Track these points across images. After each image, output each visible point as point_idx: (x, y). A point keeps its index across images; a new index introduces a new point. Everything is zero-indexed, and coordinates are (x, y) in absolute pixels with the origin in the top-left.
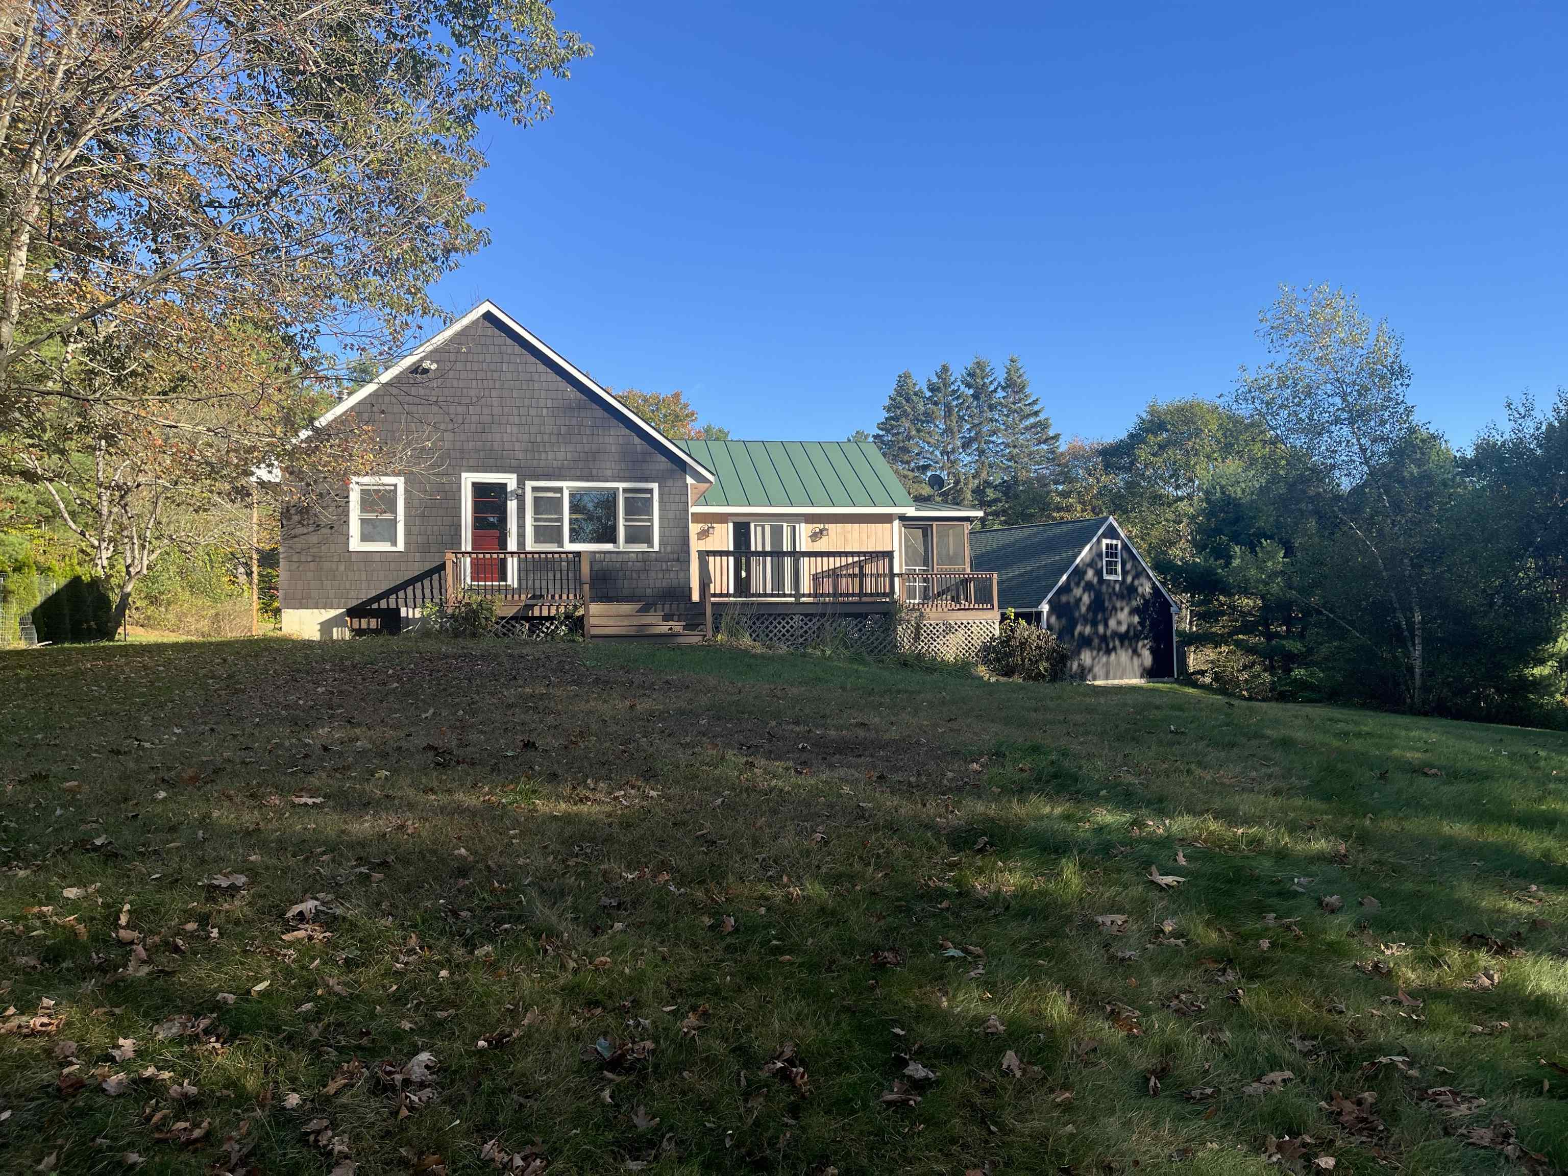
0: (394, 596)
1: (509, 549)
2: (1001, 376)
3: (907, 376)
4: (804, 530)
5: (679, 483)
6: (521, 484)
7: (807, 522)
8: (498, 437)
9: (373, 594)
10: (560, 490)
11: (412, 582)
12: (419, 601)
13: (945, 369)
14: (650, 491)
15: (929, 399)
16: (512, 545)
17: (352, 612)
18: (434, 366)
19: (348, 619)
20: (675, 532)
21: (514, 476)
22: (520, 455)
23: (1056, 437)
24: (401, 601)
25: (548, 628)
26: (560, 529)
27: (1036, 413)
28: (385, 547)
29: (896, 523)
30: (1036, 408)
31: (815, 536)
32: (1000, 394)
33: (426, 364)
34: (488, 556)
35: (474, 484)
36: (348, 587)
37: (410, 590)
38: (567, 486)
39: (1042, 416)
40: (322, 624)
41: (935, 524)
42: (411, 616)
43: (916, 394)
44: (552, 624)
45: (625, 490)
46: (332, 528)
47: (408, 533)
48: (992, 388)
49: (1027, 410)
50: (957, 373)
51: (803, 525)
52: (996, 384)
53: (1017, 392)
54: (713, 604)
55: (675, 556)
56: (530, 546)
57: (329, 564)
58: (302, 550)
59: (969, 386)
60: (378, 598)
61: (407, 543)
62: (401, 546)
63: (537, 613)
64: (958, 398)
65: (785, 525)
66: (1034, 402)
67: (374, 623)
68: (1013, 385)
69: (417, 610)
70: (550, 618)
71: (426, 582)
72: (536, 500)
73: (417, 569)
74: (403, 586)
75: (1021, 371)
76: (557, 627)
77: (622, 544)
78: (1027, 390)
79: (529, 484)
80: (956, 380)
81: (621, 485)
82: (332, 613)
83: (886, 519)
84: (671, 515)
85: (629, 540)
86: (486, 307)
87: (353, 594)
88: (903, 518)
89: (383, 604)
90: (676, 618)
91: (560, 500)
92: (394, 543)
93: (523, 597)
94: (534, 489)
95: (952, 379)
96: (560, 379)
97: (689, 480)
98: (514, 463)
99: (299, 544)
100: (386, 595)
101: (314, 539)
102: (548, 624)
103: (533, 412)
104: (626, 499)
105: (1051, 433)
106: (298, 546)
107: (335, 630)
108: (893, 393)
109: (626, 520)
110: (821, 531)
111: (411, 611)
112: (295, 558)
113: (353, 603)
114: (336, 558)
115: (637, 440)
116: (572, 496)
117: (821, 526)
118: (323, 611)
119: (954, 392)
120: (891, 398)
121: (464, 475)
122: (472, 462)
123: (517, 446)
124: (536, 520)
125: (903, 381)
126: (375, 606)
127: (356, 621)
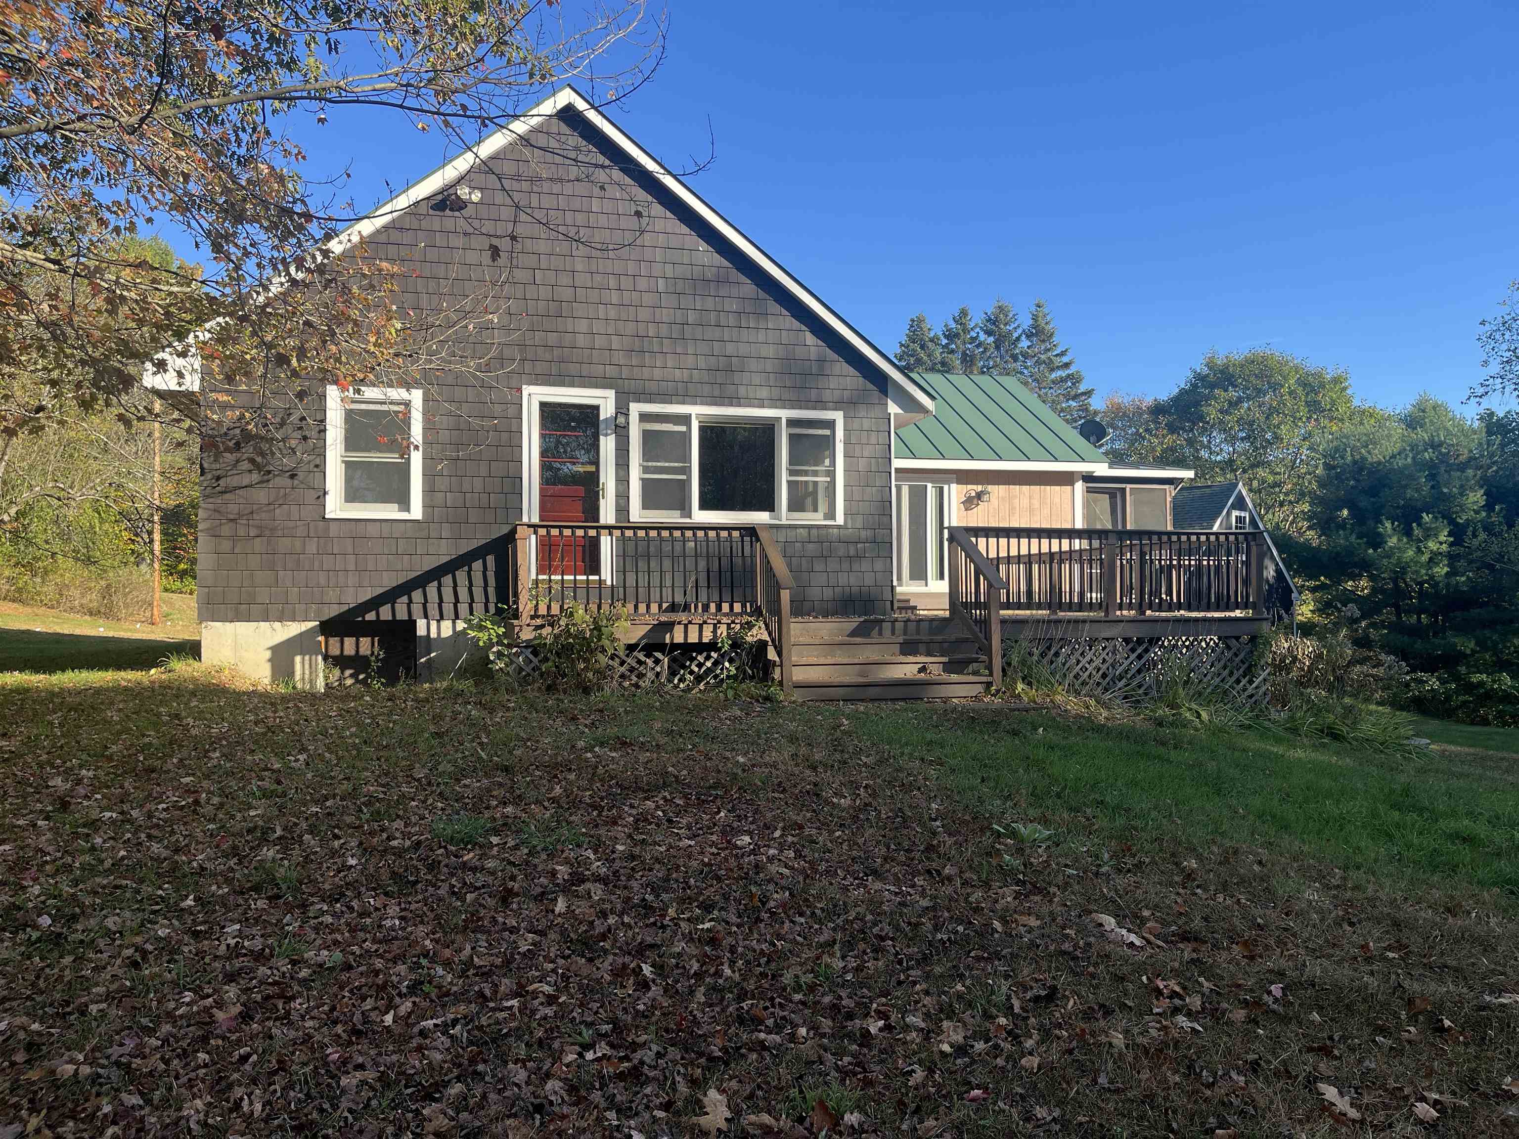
0: (405, 599)
1: (602, 521)
2: (1026, 322)
3: (920, 321)
4: (955, 493)
5: (876, 412)
6: (622, 409)
7: (959, 482)
8: (582, 326)
9: (366, 595)
10: (686, 420)
11: (436, 574)
12: (448, 608)
13: (964, 313)
14: (831, 424)
15: (946, 346)
16: (607, 514)
17: (329, 628)
18: (476, 197)
19: (321, 638)
20: (872, 493)
21: (611, 394)
22: (620, 358)
23: (1089, 393)
24: (417, 609)
25: (700, 665)
26: (684, 485)
27: (1067, 365)
28: (389, 512)
29: (1079, 486)
30: (1065, 359)
31: (970, 503)
32: (1024, 343)
33: (463, 192)
34: (567, 532)
35: (543, 405)
36: (323, 581)
37: (432, 589)
38: (698, 412)
39: (1072, 370)
40: (275, 649)
41: (1128, 487)
42: (433, 635)
43: (932, 340)
44: (708, 658)
45: (791, 423)
46: (292, 477)
47: (429, 490)
48: (1015, 335)
49: (1058, 361)
50: (976, 319)
51: (954, 486)
52: (1020, 331)
53: (1043, 341)
54: (1004, 622)
55: (869, 533)
56: (637, 514)
57: (287, 541)
58: (240, 515)
59: (989, 333)
60: (375, 603)
61: (427, 506)
62: (416, 512)
63: (679, 638)
64: (978, 346)
65: (929, 485)
66: (1063, 354)
67: (366, 645)
68: (1037, 332)
69: (447, 625)
70: (700, 647)
71: (461, 575)
72: (647, 436)
73: (444, 553)
74: (421, 582)
75: (1048, 318)
76: (716, 663)
77: (784, 515)
78: (1055, 339)
79: (636, 409)
80: (976, 326)
81: (784, 414)
82: (294, 629)
83: (1066, 479)
84: (862, 464)
85: (796, 506)
86: (565, 97)
87: (332, 595)
88: (1088, 478)
89: (385, 613)
90: (922, 648)
91: (687, 436)
92: (405, 504)
93: (654, 608)
94: (644, 417)
95: (972, 325)
96: (685, 229)
97: (893, 408)
98: (610, 371)
99: (233, 504)
100: (390, 597)
101: (261, 496)
102: (701, 658)
103: (642, 284)
104: (791, 437)
105: (1082, 388)
106: (233, 509)
107: (298, 659)
108: (904, 340)
109: (791, 473)
110: (979, 496)
111: (434, 625)
112: (226, 530)
113: (333, 611)
114: (301, 531)
115: (810, 339)
116: (702, 429)
117: (979, 488)
118: (277, 625)
119: (973, 339)
120: (902, 345)
121: (527, 390)
122: (540, 368)
123: (616, 343)
124: (646, 470)
125: (916, 326)
126: (371, 616)
127: (334, 641)
